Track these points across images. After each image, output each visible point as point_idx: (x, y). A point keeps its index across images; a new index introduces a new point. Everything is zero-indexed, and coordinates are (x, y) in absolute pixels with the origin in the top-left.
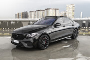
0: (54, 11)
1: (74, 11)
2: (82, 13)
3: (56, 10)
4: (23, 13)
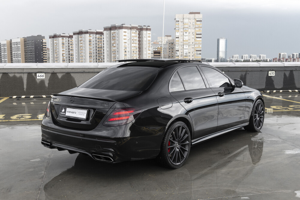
0: (135, 34)
1: (198, 36)
2: (222, 42)
3: (140, 29)
4: (26, 41)
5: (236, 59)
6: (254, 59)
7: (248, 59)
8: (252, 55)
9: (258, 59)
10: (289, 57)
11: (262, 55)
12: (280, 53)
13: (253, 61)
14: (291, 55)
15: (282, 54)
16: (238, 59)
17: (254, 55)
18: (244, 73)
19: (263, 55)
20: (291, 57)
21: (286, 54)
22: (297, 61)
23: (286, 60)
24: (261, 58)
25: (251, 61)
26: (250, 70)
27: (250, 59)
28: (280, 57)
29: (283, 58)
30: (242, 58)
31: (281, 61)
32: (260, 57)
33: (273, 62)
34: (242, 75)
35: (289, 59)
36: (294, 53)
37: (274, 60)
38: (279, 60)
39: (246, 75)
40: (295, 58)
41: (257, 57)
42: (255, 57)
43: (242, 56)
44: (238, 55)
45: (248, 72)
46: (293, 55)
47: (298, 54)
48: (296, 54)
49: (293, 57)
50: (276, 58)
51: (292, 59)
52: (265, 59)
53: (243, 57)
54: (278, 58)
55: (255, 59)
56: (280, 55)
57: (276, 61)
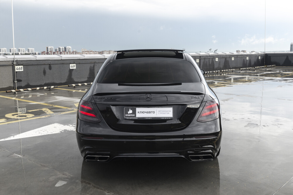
5: (4, 52)
6: (22, 53)
7: (17, 52)
8: (20, 49)
9: (27, 52)
10: (56, 50)
11: (30, 49)
12: (47, 47)
13: (21, 54)
14: (58, 49)
15: (49, 47)
16: (7, 53)
17: (22, 49)
18: (92, 65)
19: (32, 49)
20: (58, 50)
21: (53, 47)
22: (63, 54)
23: (54, 53)
24: (30, 51)
25: (20, 54)
26: (97, 62)
27: (19, 52)
28: (48, 50)
29: (51, 52)
30: (11, 52)
31: (49, 54)
32: (28, 50)
33: (42, 54)
34: (91, 67)
35: (56, 52)
36: (60, 47)
37: (43, 53)
38: (47, 53)
39: (94, 66)
40: (61, 51)
41: (26, 50)
42: (23, 50)
43: (10, 50)
44: (6, 49)
45: (96, 64)
46: (59, 49)
47: (64, 48)
48: (62, 47)
49: (60, 50)
50: (45, 52)
51: (59, 52)
52: (34, 52)
53: (12, 50)
54: (46, 51)
55: (24, 53)
56: (47, 48)
57: (44, 54)
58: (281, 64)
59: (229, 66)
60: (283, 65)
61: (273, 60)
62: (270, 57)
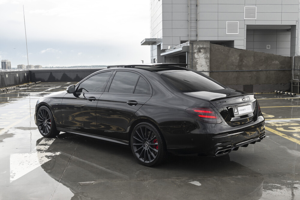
58: (46, 80)
59: (5, 83)
60: (48, 81)
61: (37, 76)
62: (34, 73)
